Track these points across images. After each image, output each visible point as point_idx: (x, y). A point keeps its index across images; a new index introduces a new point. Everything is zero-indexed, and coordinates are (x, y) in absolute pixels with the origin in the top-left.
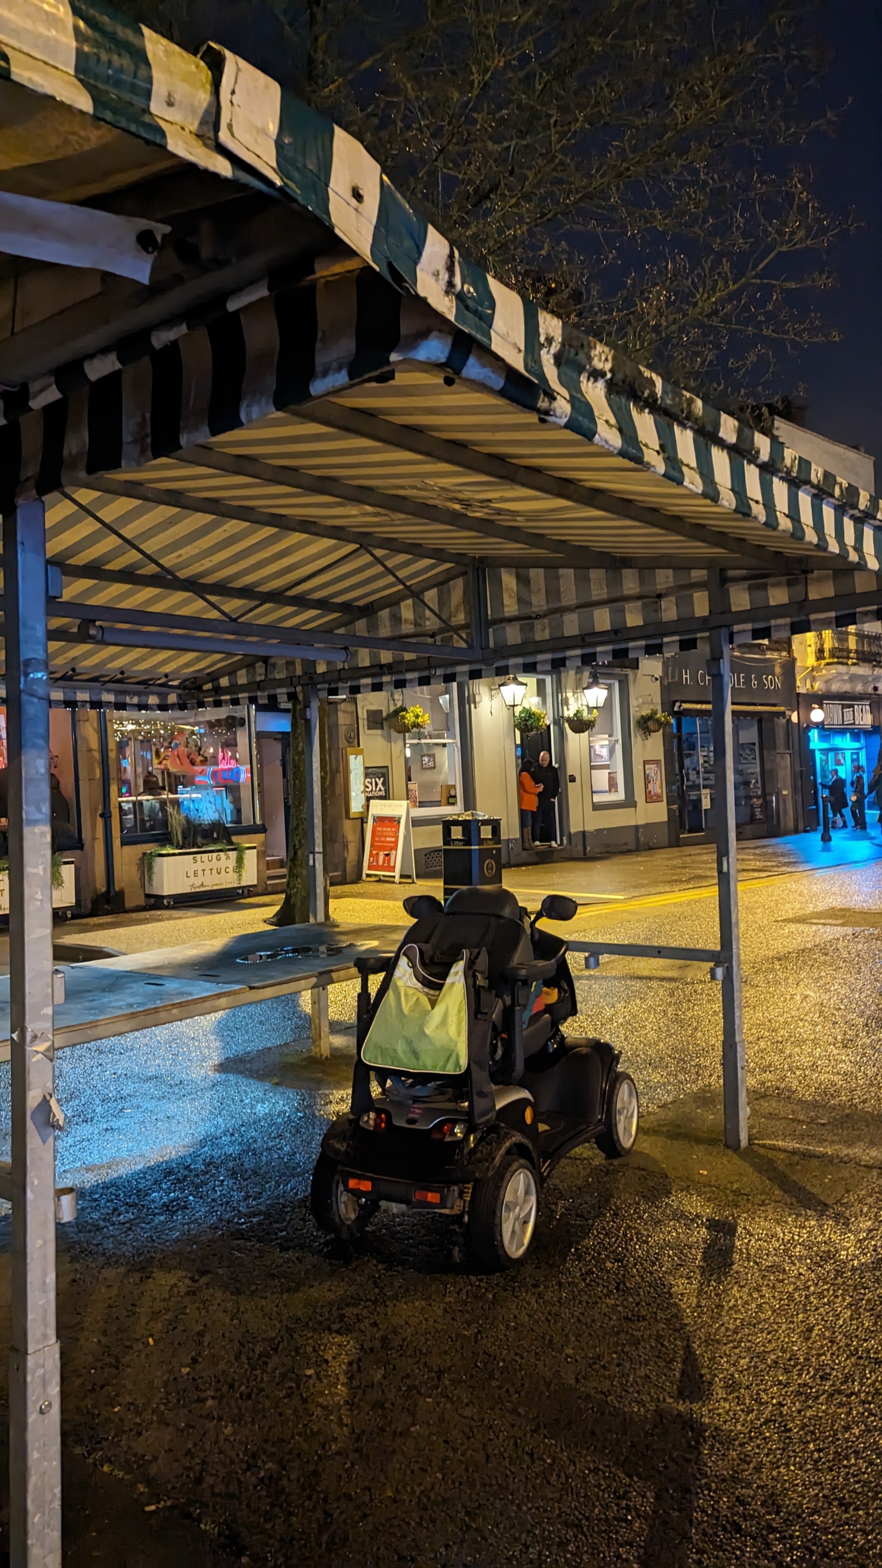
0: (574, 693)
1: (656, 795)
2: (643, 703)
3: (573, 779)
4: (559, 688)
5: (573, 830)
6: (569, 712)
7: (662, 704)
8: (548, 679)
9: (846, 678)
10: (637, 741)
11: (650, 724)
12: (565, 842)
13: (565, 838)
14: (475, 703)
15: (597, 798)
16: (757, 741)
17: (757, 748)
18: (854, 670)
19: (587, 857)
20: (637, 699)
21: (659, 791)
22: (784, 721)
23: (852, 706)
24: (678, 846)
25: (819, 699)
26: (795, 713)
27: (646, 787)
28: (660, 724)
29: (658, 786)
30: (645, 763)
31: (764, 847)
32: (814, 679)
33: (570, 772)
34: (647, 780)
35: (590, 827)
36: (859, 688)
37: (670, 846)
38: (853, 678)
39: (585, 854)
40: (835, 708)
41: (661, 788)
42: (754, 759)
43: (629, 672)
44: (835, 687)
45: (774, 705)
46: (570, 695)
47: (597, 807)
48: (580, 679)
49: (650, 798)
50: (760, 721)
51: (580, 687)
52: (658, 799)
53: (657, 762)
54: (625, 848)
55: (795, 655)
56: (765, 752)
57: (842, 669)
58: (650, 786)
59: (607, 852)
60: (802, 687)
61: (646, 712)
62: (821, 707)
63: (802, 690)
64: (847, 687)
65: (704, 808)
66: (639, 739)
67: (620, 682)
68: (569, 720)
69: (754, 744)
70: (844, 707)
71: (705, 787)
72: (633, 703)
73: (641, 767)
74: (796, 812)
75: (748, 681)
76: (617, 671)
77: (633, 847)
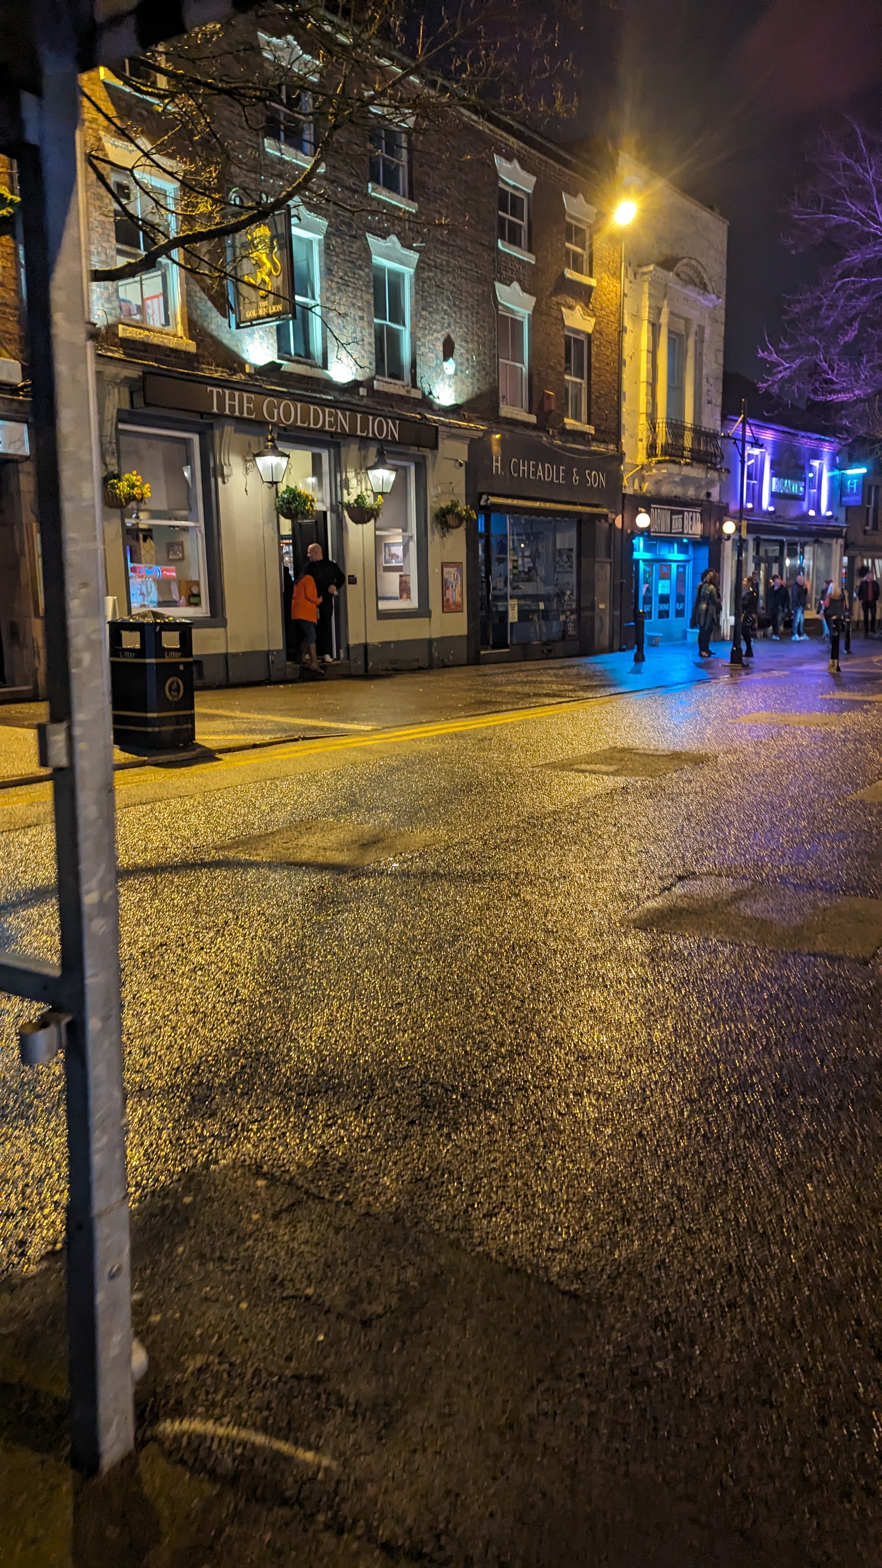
0: (357, 474)
1: (455, 603)
2: (443, 493)
3: (353, 580)
4: (338, 466)
5: (352, 642)
6: (350, 498)
7: (467, 495)
8: (325, 455)
9: (677, 479)
10: (434, 538)
11: (450, 519)
12: (342, 656)
13: (342, 652)
14: (223, 476)
15: (383, 605)
16: (575, 547)
17: (574, 554)
18: (688, 471)
19: (368, 676)
20: (436, 487)
21: (458, 599)
22: (606, 525)
23: (682, 513)
24: (478, 664)
25: (646, 502)
26: (620, 517)
27: (443, 594)
28: (460, 519)
29: (458, 593)
30: (444, 565)
31: (570, 667)
32: (643, 479)
33: (348, 572)
34: (444, 585)
35: (374, 639)
36: (691, 493)
37: (468, 664)
38: (686, 481)
39: (366, 670)
40: (663, 513)
41: (462, 596)
42: (571, 567)
43: (427, 452)
44: (666, 490)
45: (597, 506)
46: (351, 475)
47: (383, 615)
48: (365, 457)
49: (447, 607)
50: (580, 523)
51: (364, 467)
52: (457, 609)
53: (457, 565)
54: (415, 665)
55: (625, 449)
56: (583, 560)
57: (674, 468)
58: (449, 593)
59: (395, 670)
60: (630, 487)
61: (445, 504)
62: (648, 512)
63: (629, 491)
64: (678, 491)
65: (510, 620)
66: (437, 536)
67: (416, 464)
68: (348, 507)
69: (571, 550)
70: (673, 513)
71: (512, 597)
72: (432, 491)
73: (438, 570)
74: (612, 627)
75: (568, 474)
76: (413, 450)
77: (425, 664)
